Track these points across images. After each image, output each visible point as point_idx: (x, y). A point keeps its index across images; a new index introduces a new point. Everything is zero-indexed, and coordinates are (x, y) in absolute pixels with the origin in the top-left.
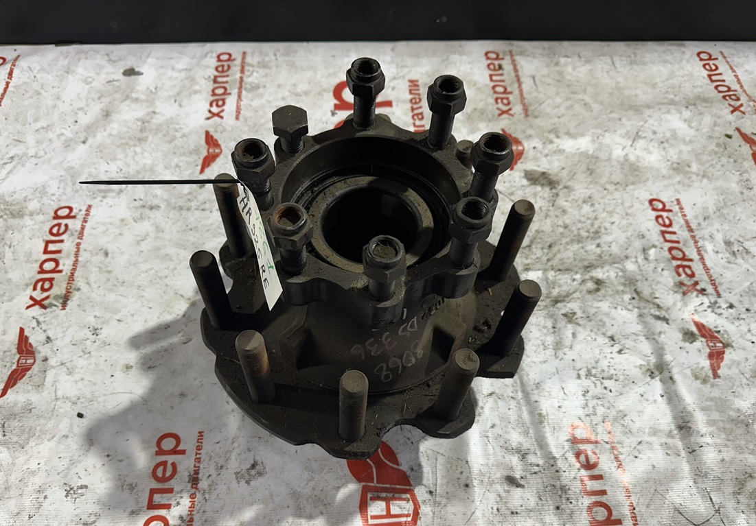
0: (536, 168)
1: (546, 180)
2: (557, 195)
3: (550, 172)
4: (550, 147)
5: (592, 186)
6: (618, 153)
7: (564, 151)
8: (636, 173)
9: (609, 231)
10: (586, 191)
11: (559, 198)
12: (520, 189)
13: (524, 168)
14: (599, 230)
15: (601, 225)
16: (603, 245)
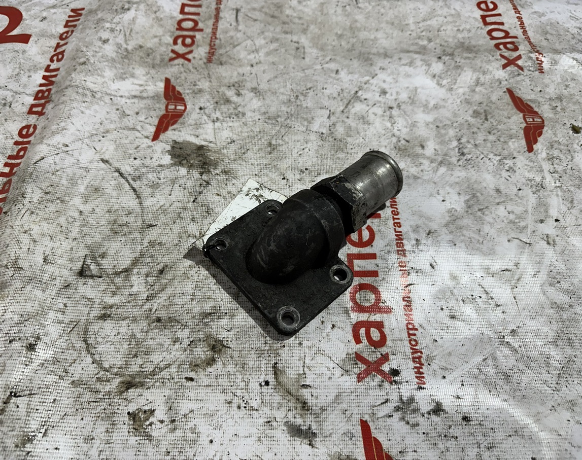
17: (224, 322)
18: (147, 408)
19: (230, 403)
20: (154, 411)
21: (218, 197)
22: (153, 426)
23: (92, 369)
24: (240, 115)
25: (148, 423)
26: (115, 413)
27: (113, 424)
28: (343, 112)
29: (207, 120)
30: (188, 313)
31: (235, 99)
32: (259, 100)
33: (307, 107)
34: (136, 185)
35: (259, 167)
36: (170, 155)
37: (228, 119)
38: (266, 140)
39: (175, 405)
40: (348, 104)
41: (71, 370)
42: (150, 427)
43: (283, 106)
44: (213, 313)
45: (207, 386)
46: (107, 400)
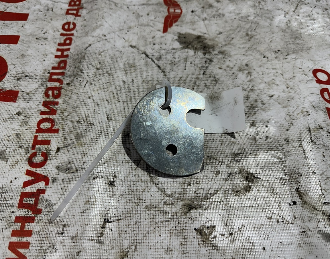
0: (191, 32)
1: (201, 44)
2: (211, 61)
3: (206, 36)
4: (209, 11)
5: (250, 52)
6: (280, 19)
7: (223, 15)
8: (298, 41)
9: (266, 106)
10: (243, 57)
11: (213, 63)
12: (170, 53)
13: (179, 31)
14: (255, 104)
15: (258, 99)
16: (259, 124)
17: (251, 160)
18: (208, 224)
19: (270, 218)
20: (214, 227)
21: (221, 70)
22: (217, 239)
23: (158, 196)
24: (221, 16)
25: (212, 236)
26: (184, 229)
27: (185, 238)
28: (294, 12)
29: (198, 20)
30: (222, 153)
31: (215, 4)
32: (233, 5)
33: (267, 9)
34: (160, 63)
35: (244, 50)
36: (178, 42)
37: (213, 18)
38: (244, 32)
39: (229, 221)
40: (297, 7)
41: (143, 197)
42: (214, 239)
43: (251, 9)
44: (241, 153)
45: (250, 206)
46: (176, 220)
